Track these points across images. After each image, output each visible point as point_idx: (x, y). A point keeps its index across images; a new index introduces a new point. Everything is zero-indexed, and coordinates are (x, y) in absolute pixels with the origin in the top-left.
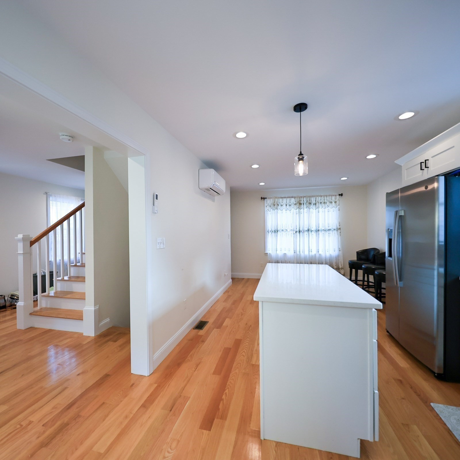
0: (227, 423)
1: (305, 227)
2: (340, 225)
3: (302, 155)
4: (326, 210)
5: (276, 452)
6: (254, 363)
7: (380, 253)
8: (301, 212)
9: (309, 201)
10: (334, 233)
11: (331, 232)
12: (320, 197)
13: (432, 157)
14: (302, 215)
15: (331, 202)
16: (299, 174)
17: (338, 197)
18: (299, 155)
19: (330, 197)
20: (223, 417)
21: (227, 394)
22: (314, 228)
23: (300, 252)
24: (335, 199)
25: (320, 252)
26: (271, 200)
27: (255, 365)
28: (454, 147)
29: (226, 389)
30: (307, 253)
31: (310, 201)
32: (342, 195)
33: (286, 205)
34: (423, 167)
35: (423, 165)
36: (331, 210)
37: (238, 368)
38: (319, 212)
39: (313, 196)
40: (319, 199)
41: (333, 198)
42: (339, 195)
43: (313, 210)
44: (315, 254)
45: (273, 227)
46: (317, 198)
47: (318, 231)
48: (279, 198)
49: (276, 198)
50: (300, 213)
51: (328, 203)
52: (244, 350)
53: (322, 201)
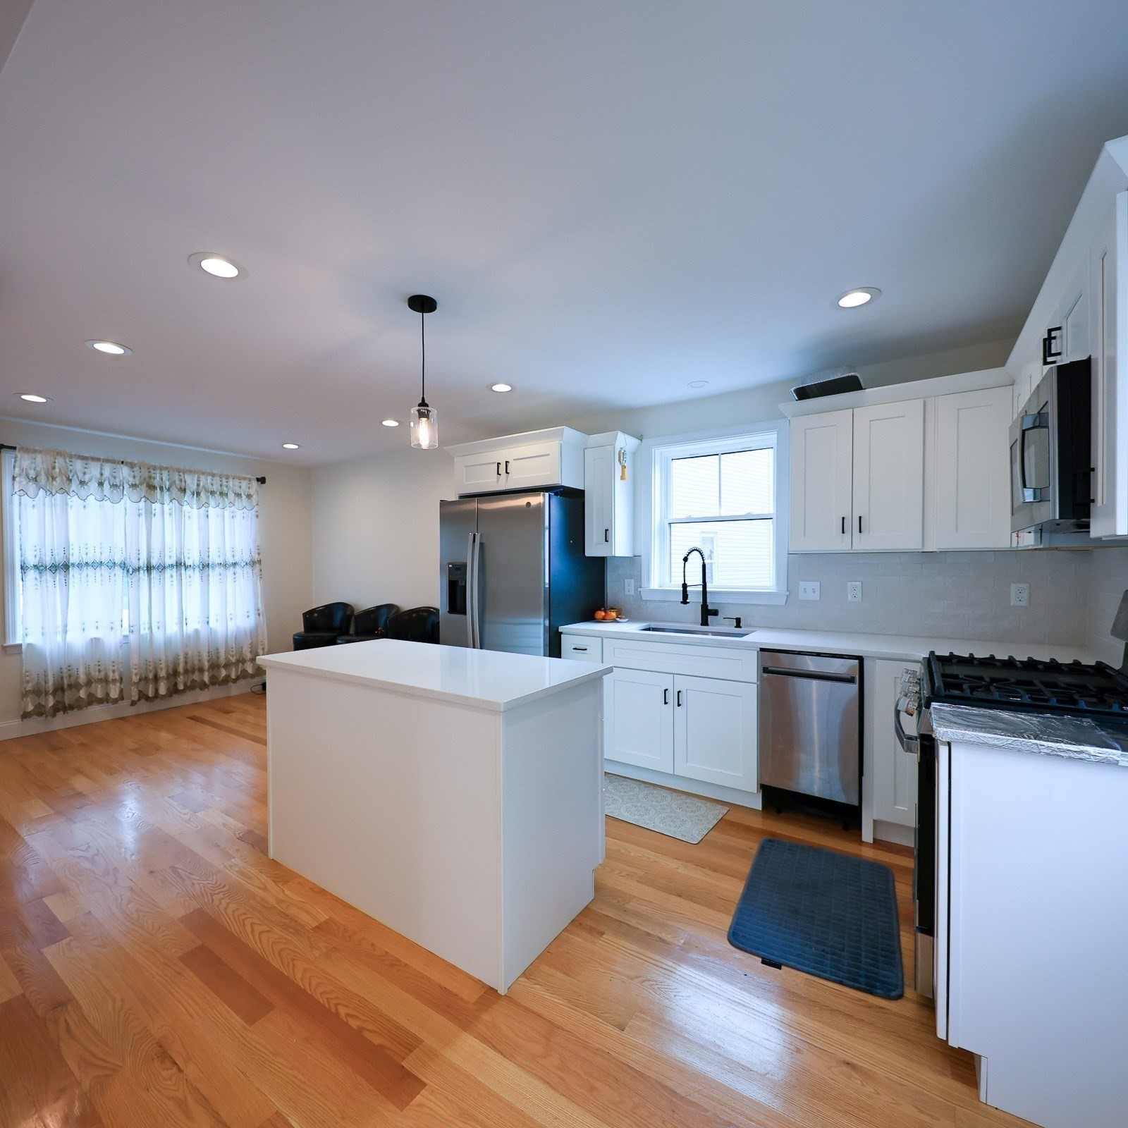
1: (167, 554)
3: (427, 405)
4: (227, 513)
8: (153, 512)
9: (177, 482)
10: (245, 572)
11: (238, 569)
12: (209, 479)
13: (514, 460)
14: (156, 521)
15: (239, 495)
17: (255, 483)
18: (420, 405)
19: (237, 481)
22: (193, 558)
23: (150, 628)
24: (249, 488)
25: (212, 625)
26: (39, 458)
28: (549, 455)
30: (172, 629)
31: (183, 483)
32: (262, 480)
33: (101, 484)
36: (239, 514)
38: (208, 516)
39: (190, 471)
40: (206, 481)
41: (244, 484)
42: (258, 480)
43: (191, 510)
44: (197, 631)
45: (48, 553)
46: (202, 478)
47: (205, 566)
48: (71, 456)
49: (59, 454)
50: (149, 514)
51: (231, 495)
53: (215, 488)
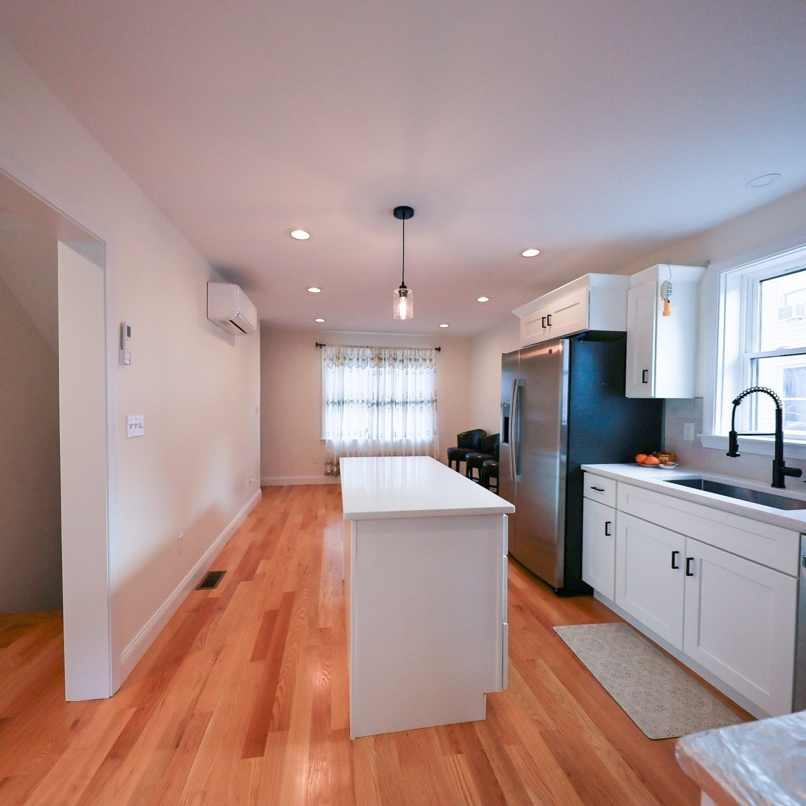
0: (291, 733)
1: (386, 397)
2: (436, 395)
3: (405, 287)
4: (418, 371)
5: (376, 751)
6: (322, 627)
7: (487, 436)
8: (381, 372)
9: (393, 355)
10: (427, 407)
11: (423, 405)
12: (409, 351)
13: (555, 312)
14: (382, 377)
15: (425, 360)
16: (400, 317)
17: (434, 351)
18: (401, 287)
19: (424, 351)
20: (283, 727)
21: (284, 688)
22: (399, 399)
23: (378, 436)
24: (431, 355)
25: (408, 437)
26: (334, 349)
27: (324, 628)
28: (578, 303)
29: (279, 679)
30: (388, 439)
31: (395, 355)
32: (439, 349)
33: (358, 359)
34: (546, 324)
35: (545, 321)
36: (425, 371)
37: (295, 640)
38: (407, 374)
39: (399, 348)
40: (408, 353)
41: (428, 353)
42: (436, 349)
43: (399, 370)
44: (401, 440)
45: (336, 396)
46: (405, 351)
47: (405, 403)
48: (346, 346)
49: (342, 346)
50: (379, 373)
51: (420, 361)
52: (303, 608)
53: (411, 357)
